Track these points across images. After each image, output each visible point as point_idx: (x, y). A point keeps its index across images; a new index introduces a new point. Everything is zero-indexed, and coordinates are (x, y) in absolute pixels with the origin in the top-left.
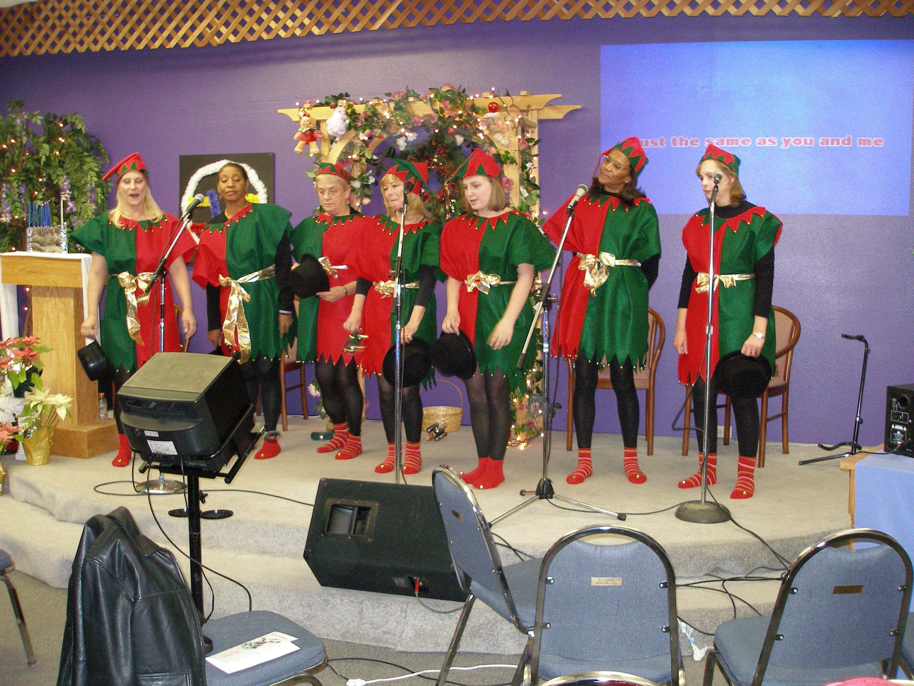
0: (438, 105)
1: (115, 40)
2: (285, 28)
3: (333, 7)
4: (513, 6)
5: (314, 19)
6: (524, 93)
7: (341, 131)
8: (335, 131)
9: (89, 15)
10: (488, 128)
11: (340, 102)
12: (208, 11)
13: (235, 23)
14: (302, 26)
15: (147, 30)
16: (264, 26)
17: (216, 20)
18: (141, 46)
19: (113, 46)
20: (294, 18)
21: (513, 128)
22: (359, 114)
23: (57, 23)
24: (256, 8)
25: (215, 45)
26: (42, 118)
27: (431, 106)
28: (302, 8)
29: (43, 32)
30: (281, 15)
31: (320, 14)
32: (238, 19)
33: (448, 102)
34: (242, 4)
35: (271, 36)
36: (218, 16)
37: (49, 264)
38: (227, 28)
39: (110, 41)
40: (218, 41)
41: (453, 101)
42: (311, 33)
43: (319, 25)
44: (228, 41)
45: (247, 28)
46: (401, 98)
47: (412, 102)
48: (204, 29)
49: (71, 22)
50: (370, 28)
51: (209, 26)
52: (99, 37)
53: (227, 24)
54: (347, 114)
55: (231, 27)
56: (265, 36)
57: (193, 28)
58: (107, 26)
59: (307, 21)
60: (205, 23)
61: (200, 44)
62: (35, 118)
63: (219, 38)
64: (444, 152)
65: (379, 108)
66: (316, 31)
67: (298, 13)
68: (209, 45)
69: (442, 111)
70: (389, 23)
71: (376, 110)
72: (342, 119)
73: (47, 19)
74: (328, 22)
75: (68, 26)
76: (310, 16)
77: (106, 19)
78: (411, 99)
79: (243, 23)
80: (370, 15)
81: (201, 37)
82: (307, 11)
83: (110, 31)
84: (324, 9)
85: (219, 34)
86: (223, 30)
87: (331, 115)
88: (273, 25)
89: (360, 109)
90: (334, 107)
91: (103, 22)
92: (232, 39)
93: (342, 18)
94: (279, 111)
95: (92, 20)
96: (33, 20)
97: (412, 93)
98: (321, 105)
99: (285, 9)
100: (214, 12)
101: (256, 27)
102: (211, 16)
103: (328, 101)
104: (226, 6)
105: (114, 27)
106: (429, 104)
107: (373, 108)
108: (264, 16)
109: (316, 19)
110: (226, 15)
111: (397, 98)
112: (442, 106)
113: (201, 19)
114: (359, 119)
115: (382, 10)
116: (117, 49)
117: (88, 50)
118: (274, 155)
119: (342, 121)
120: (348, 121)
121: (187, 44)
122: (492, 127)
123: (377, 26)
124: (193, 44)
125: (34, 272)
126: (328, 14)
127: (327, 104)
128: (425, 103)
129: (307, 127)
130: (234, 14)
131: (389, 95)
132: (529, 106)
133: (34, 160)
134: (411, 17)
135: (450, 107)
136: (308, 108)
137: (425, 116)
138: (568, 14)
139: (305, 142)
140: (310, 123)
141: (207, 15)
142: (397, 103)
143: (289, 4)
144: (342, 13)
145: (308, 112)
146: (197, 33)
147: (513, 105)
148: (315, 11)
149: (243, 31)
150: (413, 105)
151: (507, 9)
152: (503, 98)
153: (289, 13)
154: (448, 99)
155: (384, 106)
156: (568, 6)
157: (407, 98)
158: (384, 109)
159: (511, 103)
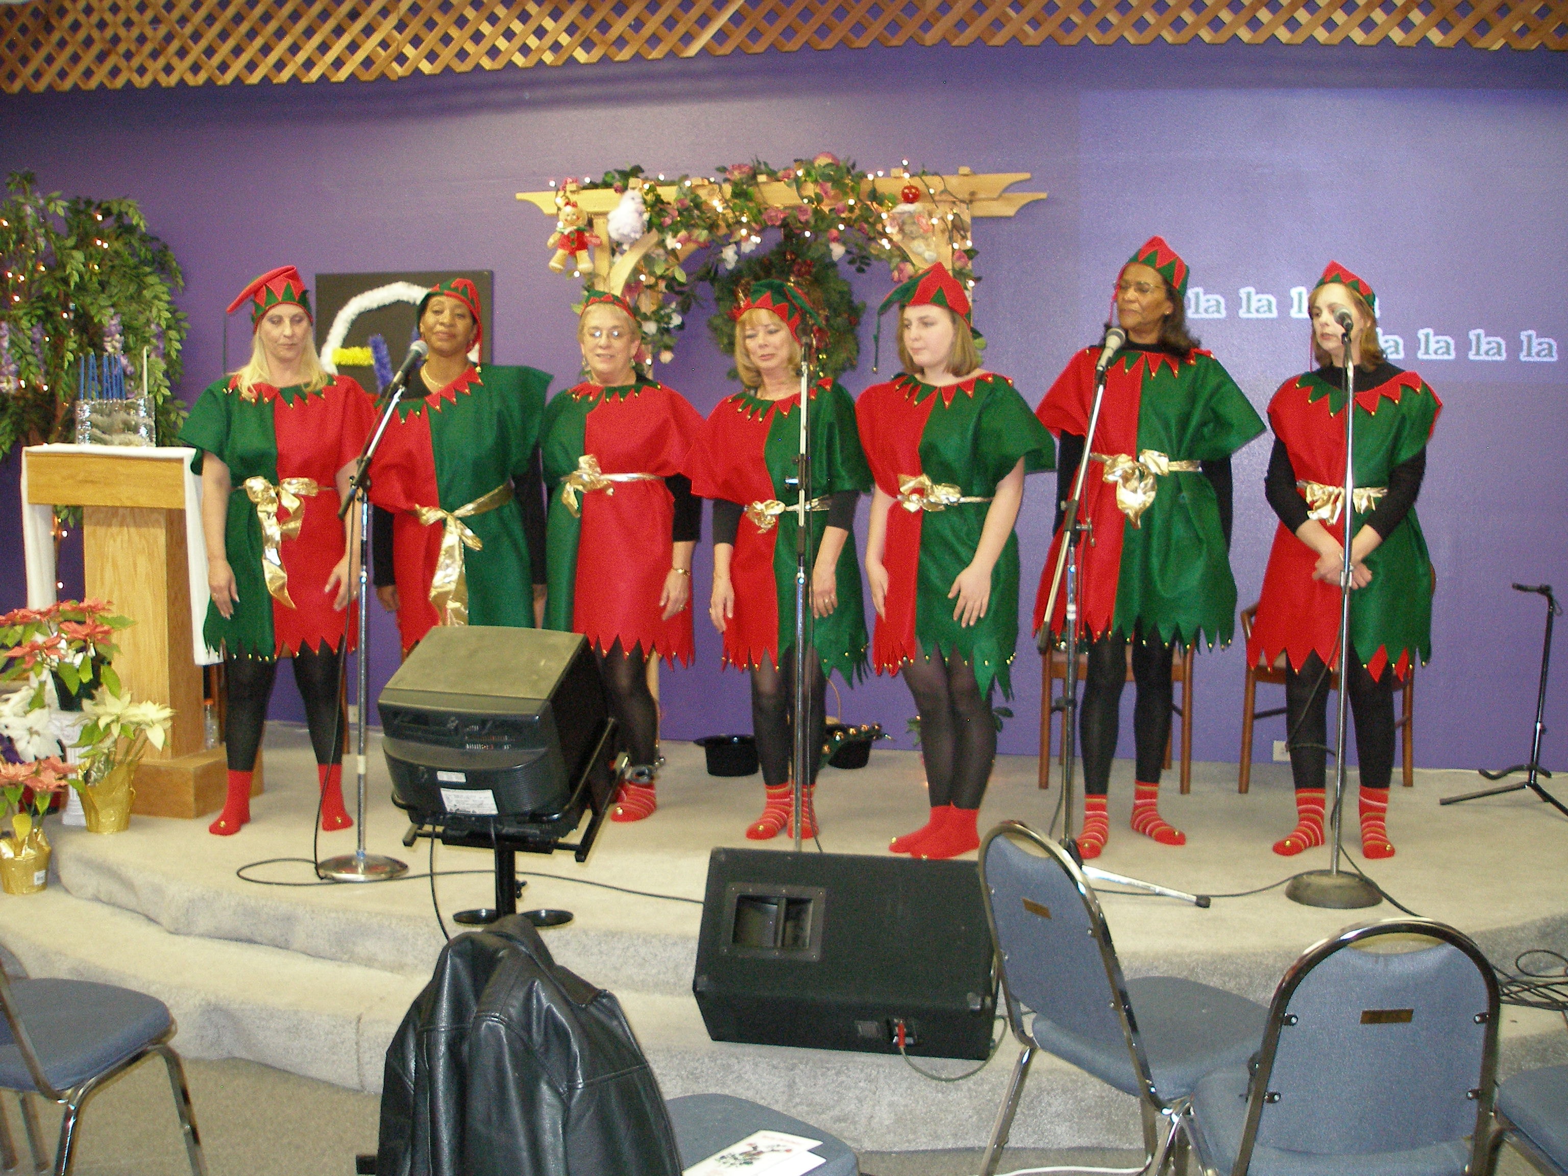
0: (811, 189)
1: (206, 67)
2: (525, 50)
3: (613, 15)
4: (938, 20)
5: (577, 35)
6: (965, 170)
7: (635, 232)
8: (626, 232)
9: (156, 21)
10: (901, 230)
11: (632, 181)
12: (380, 18)
13: (431, 39)
14: (556, 47)
15: (266, 50)
16: (485, 45)
17: (396, 33)
18: (254, 79)
19: (201, 78)
20: (540, 32)
21: (943, 231)
22: (669, 203)
23: (96, 34)
24: (470, 13)
25: (393, 77)
26: (65, 204)
27: (799, 189)
28: (556, 15)
29: (69, 51)
30: (517, 26)
31: (589, 27)
32: (437, 33)
33: (829, 185)
34: (445, 7)
35: (499, 64)
36: (401, 27)
37: (120, 467)
38: (416, 48)
39: (195, 68)
40: (399, 70)
41: (837, 182)
42: (572, 61)
43: (587, 45)
44: (417, 72)
45: (454, 48)
46: (743, 176)
47: (764, 183)
48: (374, 50)
49: (122, 32)
50: (682, 52)
51: (384, 45)
52: (175, 61)
53: (416, 42)
54: (645, 202)
55: (424, 48)
56: (487, 63)
57: (353, 47)
58: (190, 42)
59: (564, 39)
60: (376, 38)
61: (368, 76)
62: (53, 205)
63: (401, 64)
64: (809, 273)
65: (703, 194)
66: (581, 55)
67: (548, 24)
68: (383, 77)
69: (819, 199)
70: (715, 45)
71: (697, 196)
72: (637, 211)
73: (76, 26)
74: (603, 42)
75: (116, 40)
76: (571, 30)
77: (189, 29)
78: (762, 178)
79: (446, 39)
80: (680, 29)
81: (368, 63)
82: (565, 21)
83: (196, 51)
84: (596, 18)
85: (401, 59)
86: (409, 51)
87: (617, 204)
88: (502, 44)
89: (669, 194)
90: (622, 190)
91: (183, 35)
92: (426, 67)
93: (629, 34)
94: (519, 196)
95: (163, 30)
96: (49, 28)
97: (763, 167)
98: (594, 186)
99: (524, 17)
100: (392, 20)
101: (470, 47)
102: (387, 27)
103: (608, 179)
104: (415, 9)
105: (203, 44)
106: (795, 187)
107: (692, 193)
108: (486, 28)
109: (582, 35)
110: (415, 26)
111: (736, 176)
112: (818, 190)
113: (368, 31)
114: (667, 212)
115: (704, 21)
116: (210, 82)
117: (155, 83)
118: (492, 274)
119: (636, 215)
120: (646, 216)
121: (342, 75)
122: (907, 228)
123: (693, 50)
124: (352, 77)
125: (92, 482)
126: (604, 27)
127: (606, 185)
128: (789, 185)
129: (572, 224)
130: (431, 24)
131: (723, 170)
132: (973, 194)
133: (56, 280)
134: (755, 35)
135: (832, 193)
136: (573, 192)
137: (786, 208)
138: (1033, 36)
139: (567, 252)
140: (577, 218)
141: (380, 25)
142: (735, 184)
143: (532, 8)
144: (630, 26)
145: (573, 198)
146: (360, 55)
147: (945, 191)
148: (581, 21)
149: (447, 55)
150: (765, 189)
151: (927, 26)
152: (928, 179)
153: (533, 25)
154: (829, 178)
155: (713, 189)
156: (1035, 23)
157: (754, 176)
158: (712, 195)
159: (941, 188)
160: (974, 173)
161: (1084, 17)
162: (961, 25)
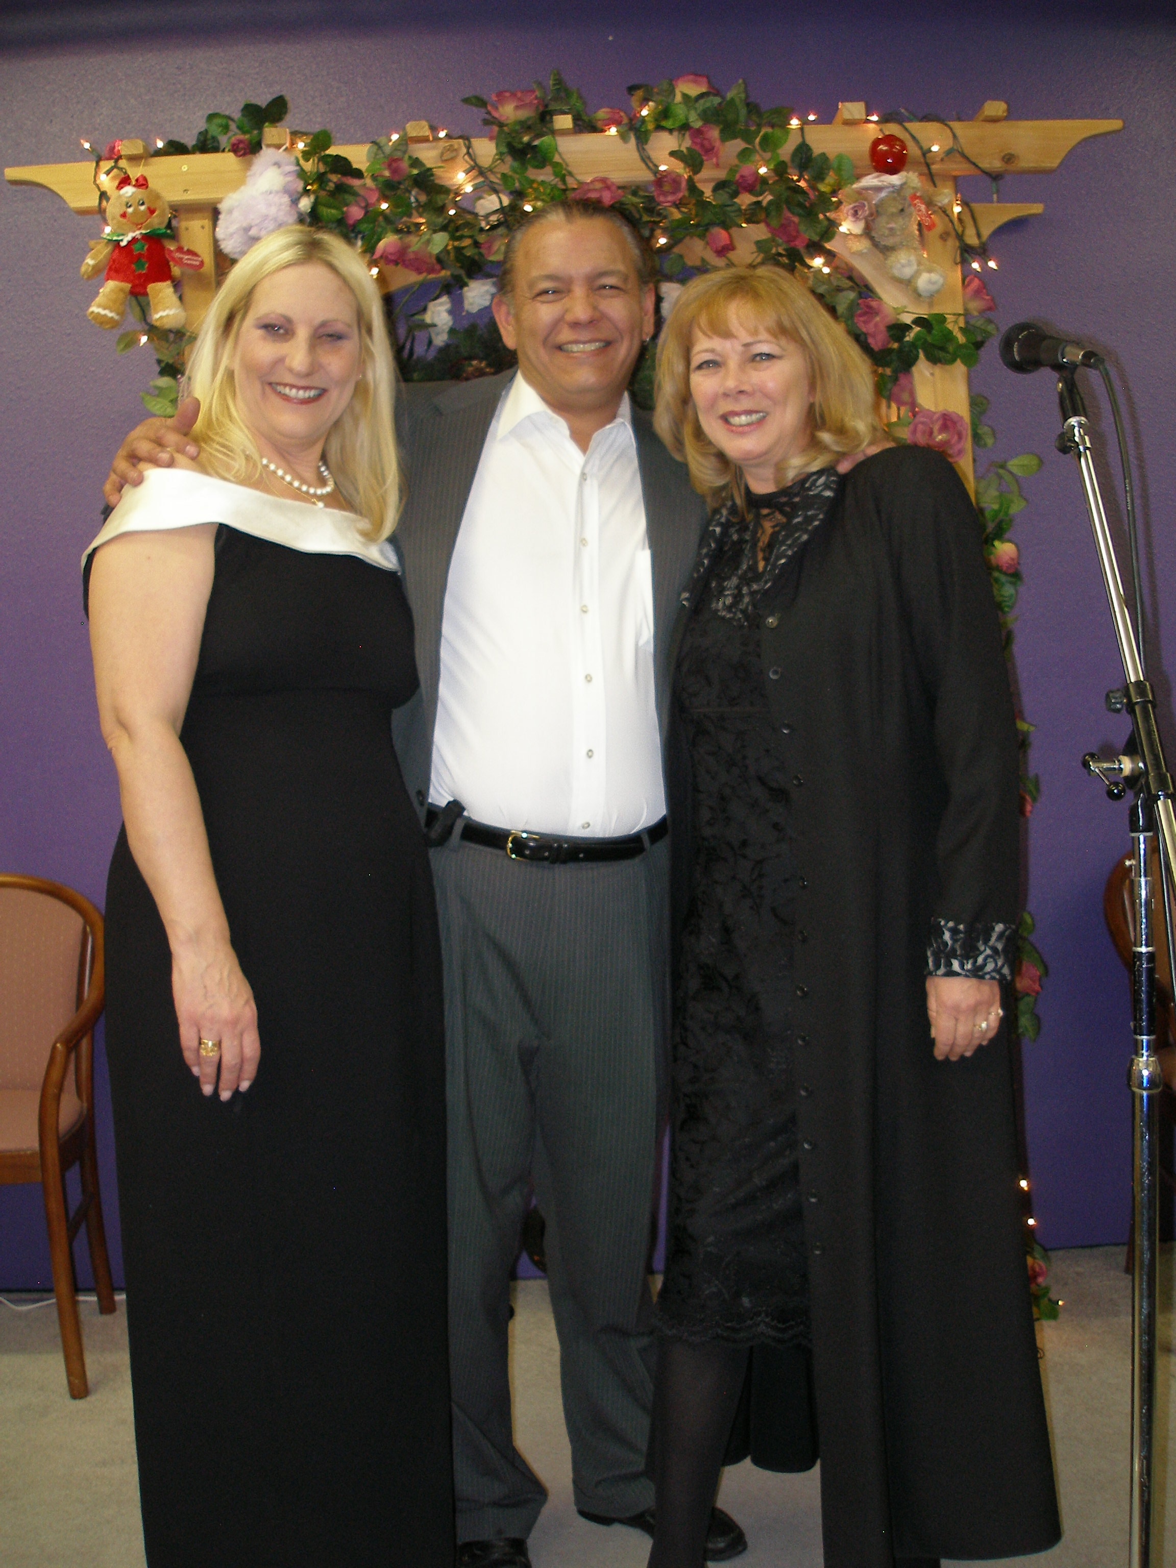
0: (672, 143)
6: (995, 108)
10: (868, 232)
11: (271, 132)
22: (358, 174)
27: (643, 146)
33: (714, 133)
41: (729, 131)
46: (523, 114)
47: (564, 133)
54: (301, 174)
65: (428, 157)
69: (695, 162)
71: (416, 163)
72: (286, 190)
78: (564, 121)
87: (239, 183)
89: (354, 154)
90: (248, 151)
94: (12, 173)
97: (563, 100)
98: (176, 148)
103: (214, 130)
106: (633, 141)
107: (404, 155)
111: (509, 112)
114: (355, 194)
119: (286, 199)
120: (305, 204)
122: (883, 225)
127: (206, 145)
128: (620, 138)
129: (138, 225)
131: (477, 102)
132: (1009, 158)
135: (722, 149)
136: (133, 160)
139: (127, 286)
140: (152, 211)
142: (503, 133)
145: (135, 172)
147: (955, 152)
150: (569, 143)
152: (915, 127)
154: (711, 116)
155: (451, 149)
157: (545, 116)
158: (448, 159)
159: (949, 143)
160: (1012, 115)
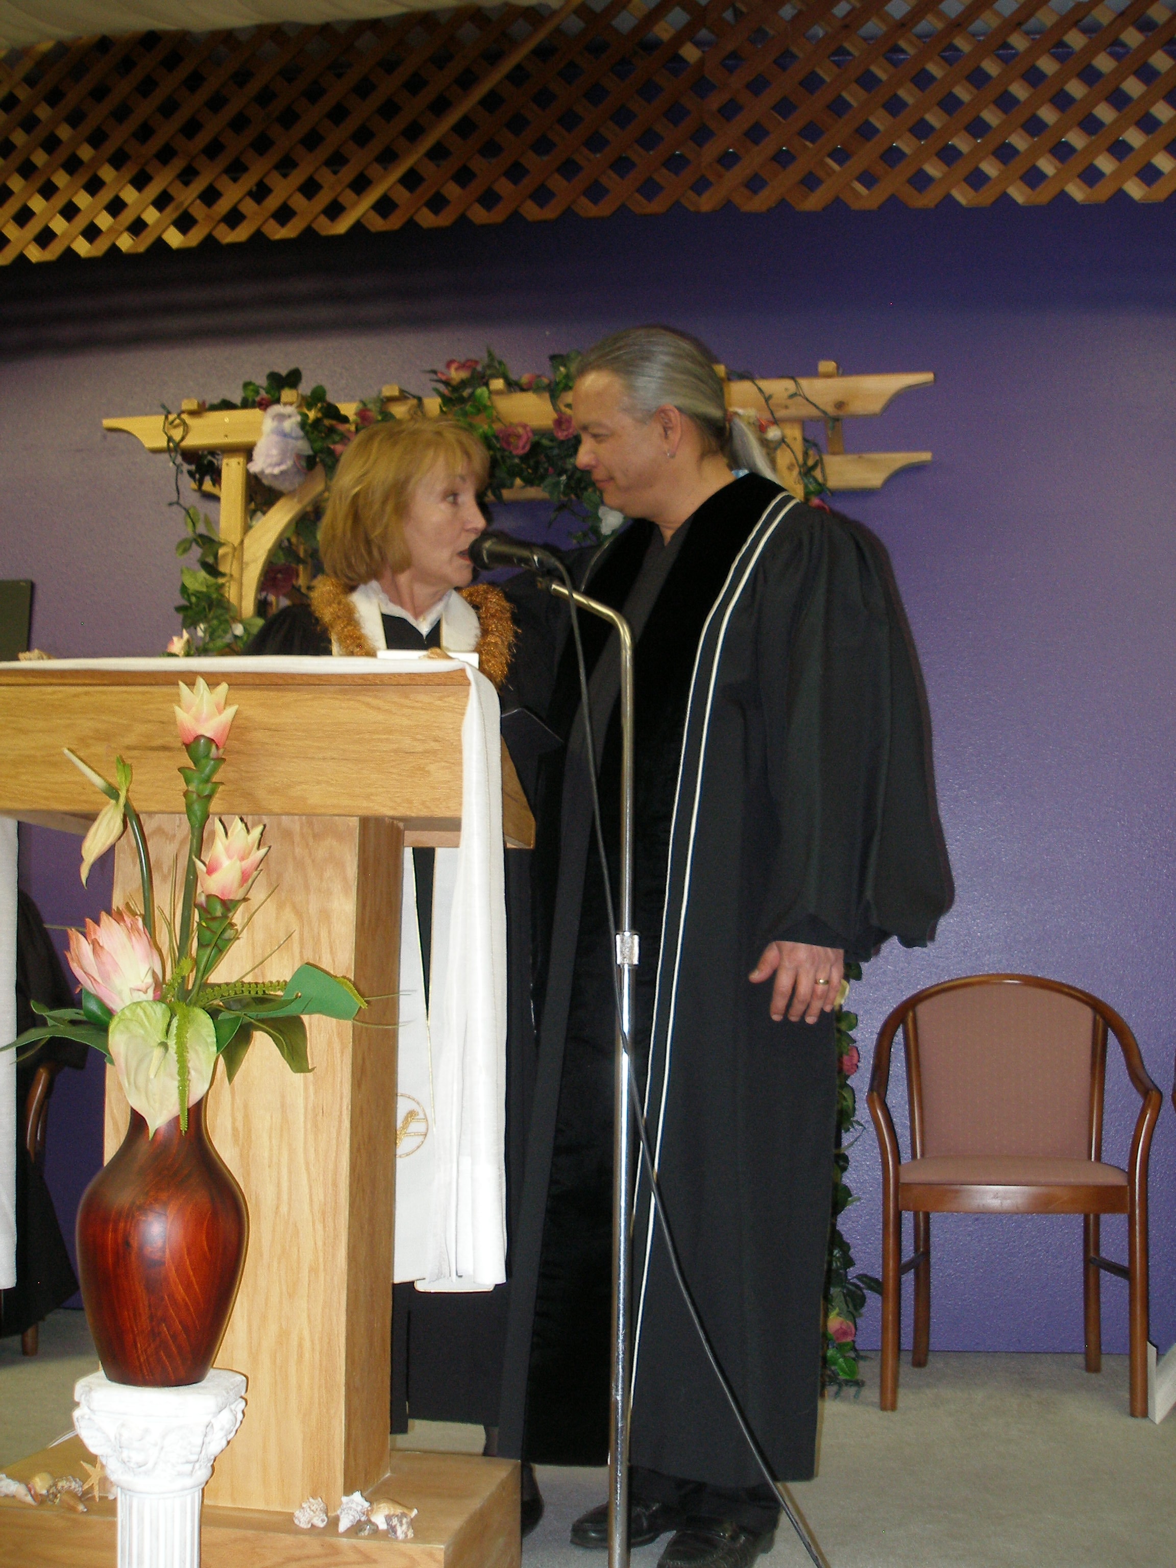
2: (91, 233)
3: (225, 179)
4: (721, 176)
5: (169, 210)
16: (34, 227)
20: (116, 207)
28: (140, 182)
30: (82, 200)
31: (188, 197)
35: (52, 254)
42: (160, 245)
43: (184, 223)
47: (499, 392)
50: (326, 228)
56: (34, 254)
59: (151, 215)
66: (174, 238)
67: (129, 195)
70: (375, 218)
74: (208, 216)
76: (162, 202)
78: (498, 384)
80: (325, 196)
82: (153, 190)
84: (200, 185)
88: (59, 225)
93: (246, 207)
99: (94, 186)
101: (11, 231)
108: (37, 204)
109: (177, 208)
115: (360, 184)
118: (32, 585)
126: (210, 196)
134: (437, 202)
138: (867, 198)
143: (107, 174)
144: (250, 194)
148: (177, 190)
151: (701, 185)
153: (105, 196)
156: (868, 179)
161: (945, 168)
162: (755, 184)
